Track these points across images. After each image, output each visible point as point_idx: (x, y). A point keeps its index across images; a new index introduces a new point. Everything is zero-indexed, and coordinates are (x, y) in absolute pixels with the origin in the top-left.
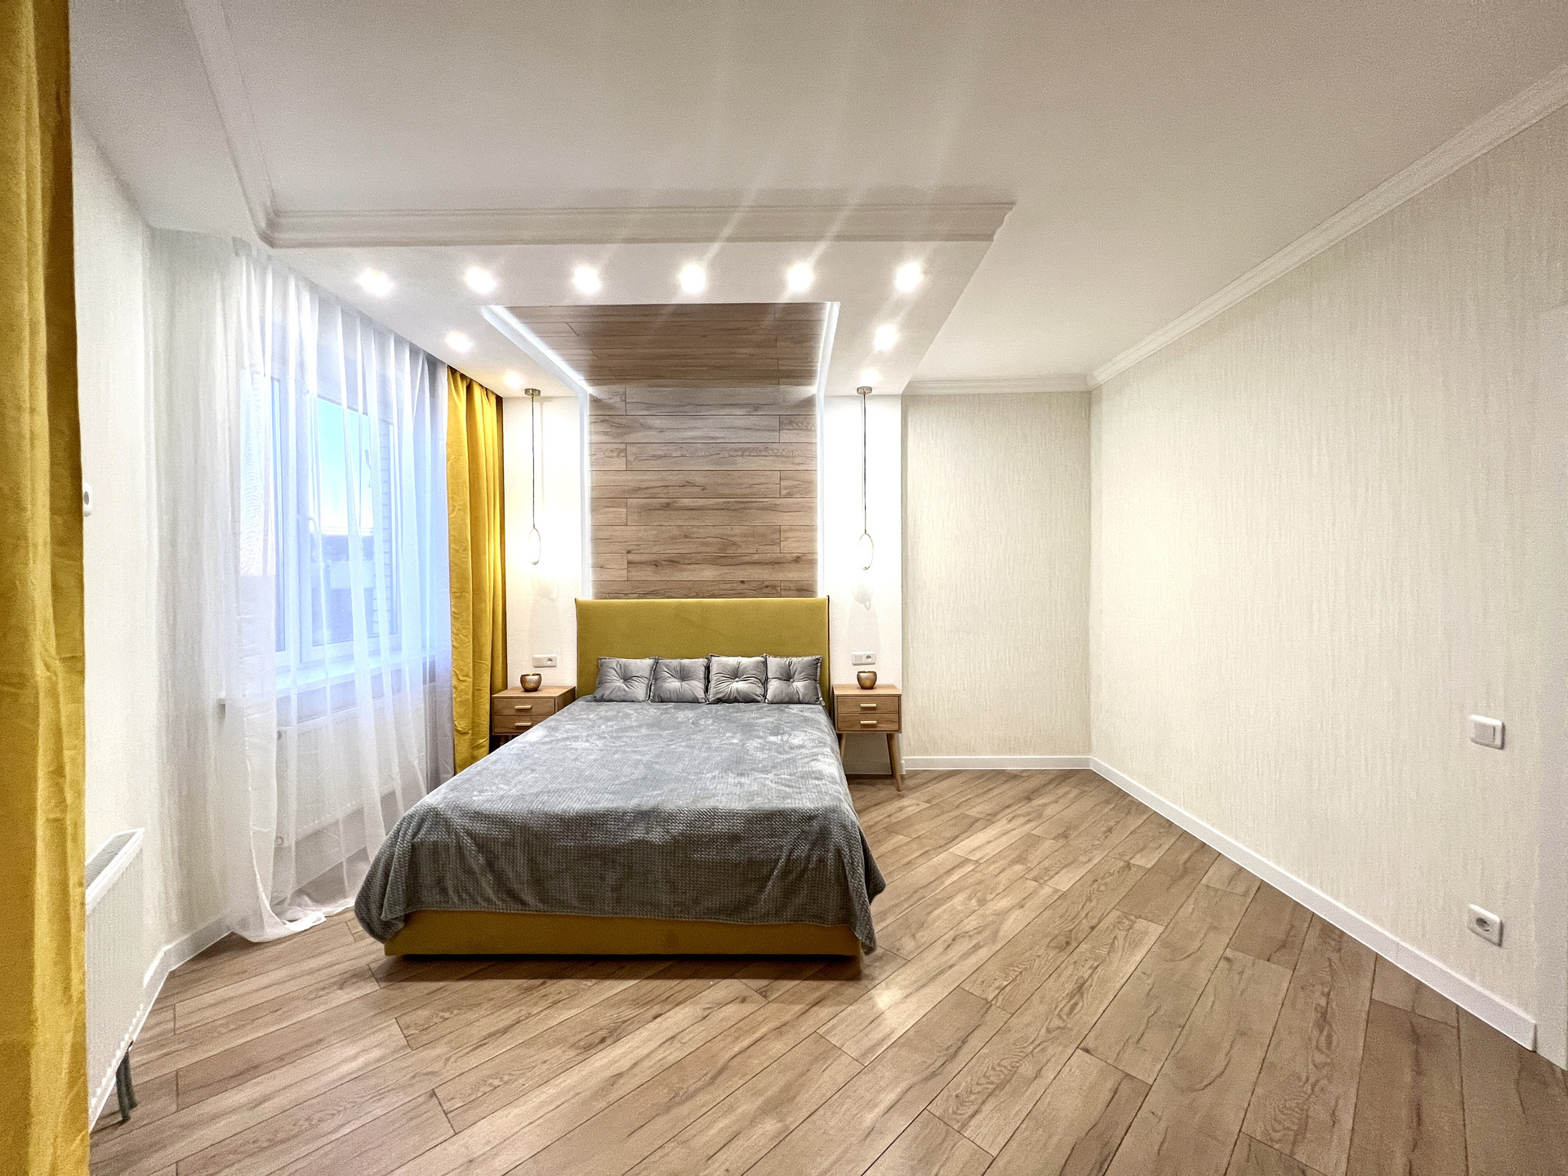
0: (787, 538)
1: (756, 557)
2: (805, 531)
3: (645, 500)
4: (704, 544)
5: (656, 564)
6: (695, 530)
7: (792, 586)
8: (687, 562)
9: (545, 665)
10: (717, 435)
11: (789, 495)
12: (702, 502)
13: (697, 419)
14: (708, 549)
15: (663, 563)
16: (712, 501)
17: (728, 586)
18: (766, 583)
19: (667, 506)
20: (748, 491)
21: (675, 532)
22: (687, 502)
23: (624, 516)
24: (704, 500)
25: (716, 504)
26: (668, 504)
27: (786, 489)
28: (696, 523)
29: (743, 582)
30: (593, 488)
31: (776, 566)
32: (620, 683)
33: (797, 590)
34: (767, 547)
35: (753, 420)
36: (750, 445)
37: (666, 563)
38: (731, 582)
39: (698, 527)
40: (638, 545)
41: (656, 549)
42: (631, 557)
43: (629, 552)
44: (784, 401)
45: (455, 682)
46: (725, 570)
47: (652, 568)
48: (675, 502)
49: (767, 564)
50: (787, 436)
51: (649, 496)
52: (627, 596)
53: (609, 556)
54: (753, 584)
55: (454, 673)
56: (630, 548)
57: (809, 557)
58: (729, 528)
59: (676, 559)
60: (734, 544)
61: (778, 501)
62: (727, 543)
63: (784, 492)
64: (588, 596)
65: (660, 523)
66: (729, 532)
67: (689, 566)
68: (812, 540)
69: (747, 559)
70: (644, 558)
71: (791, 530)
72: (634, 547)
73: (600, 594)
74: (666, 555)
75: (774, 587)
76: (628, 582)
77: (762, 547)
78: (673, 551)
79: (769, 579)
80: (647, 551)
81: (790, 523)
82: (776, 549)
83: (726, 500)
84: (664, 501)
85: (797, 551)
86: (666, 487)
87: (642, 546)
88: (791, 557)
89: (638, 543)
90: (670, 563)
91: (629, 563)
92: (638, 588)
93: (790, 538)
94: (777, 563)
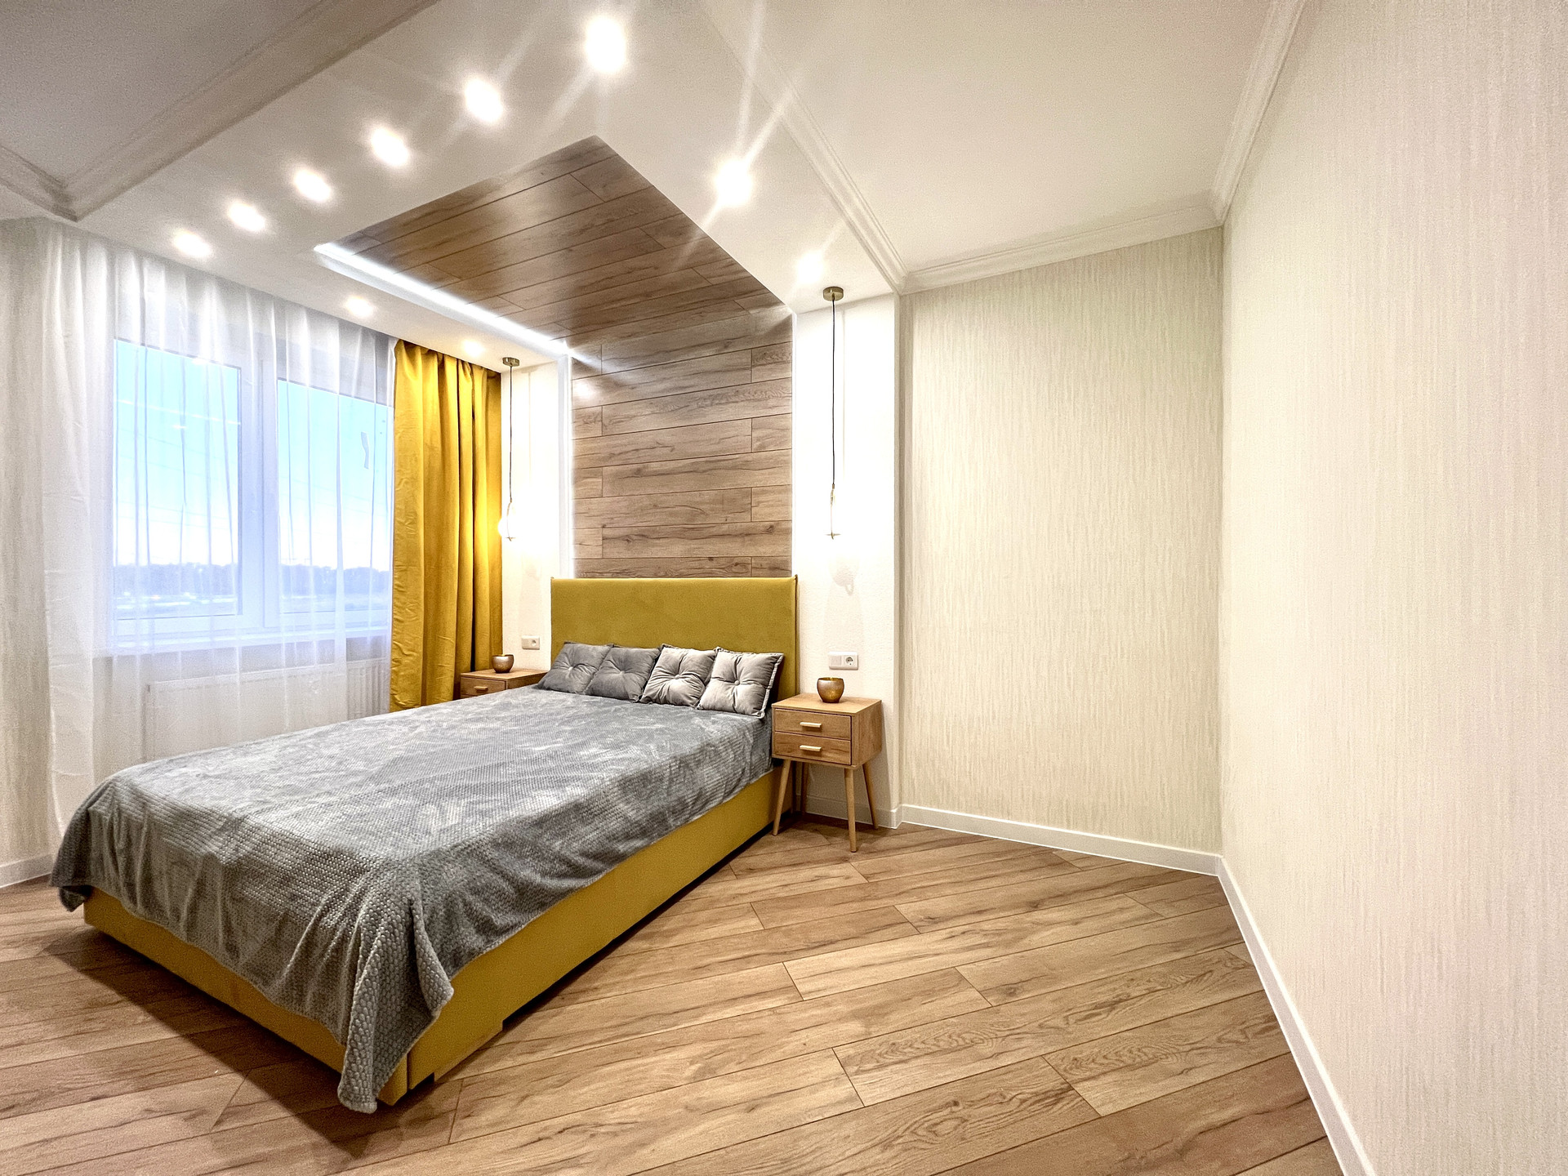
0: (759, 503)
1: (725, 527)
2: (780, 493)
3: (618, 468)
4: (671, 514)
5: (627, 539)
6: (664, 498)
7: (764, 563)
8: (656, 536)
9: (530, 647)
10: (686, 383)
11: (761, 449)
12: (671, 465)
13: (666, 368)
14: (678, 520)
15: (635, 538)
16: (680, 464)
17: (696, 564)
18: (736, 561)
19: (638, 473)
20: (717, 447)
21: (646, 502)
22: (655, 466)
23: (600, 487)
24: (672, 463)
25: (684, 466)
26: (639, 470)
27: (758, 440)
28: (666, 490)
29: (711, 559)
30: (577, 457)
31: (746, 538)
32: (566, 671)
33: (770, 569)
34: (737, 515)
35: (723, 360)
36: (719, 391)
37: (637, 538)
38: (699, 559)
39: (667, 494)
40: (612, 519)
41: (629, 521)
42: (607, 532)
43: (604, 527)
44: (757, 330)
45: (396, 656)
46: (694, 544)
47: (622, 544)
48: (644, 467)
49: (736, 536)
50: (759, 374)
51: (620, 462)
52: (602, 575)
53: (587, 531)
54: (722, 561)
55: (395, 646)
56: (605, 522)
57: (784, 526)
58: (697, 494)
59: (646, 534)
60: (703, 512)
61: (749, 457)
62: (696, 511)
63: (756, 445)
64: (568, 573)
65: (631, 492)
66: (698, 499)
67: (657, 541)
68: (786, 504)
69: (714, 531)
70: (618, 532)
71: (764, 492)
72: (608, 521)
73: (582, 573)
74: (636, 529)
75: (744, 565)
76: (603, 560)
77: (732, 515)
78: (644, 524)
79: (739, 555)
80: (621, 525)
81: (761, 484)
82: (746, 517)
83: (695, 460)
84: (635, 466)
85: (770, 519)
86: (637, 450)
87: (615, 519)
88: (763, 526)
89: (612, 516)
90: (641, 538)
91: (604, 539)
92: (612, 566)
93: (763, 502)
94: (747, 535)
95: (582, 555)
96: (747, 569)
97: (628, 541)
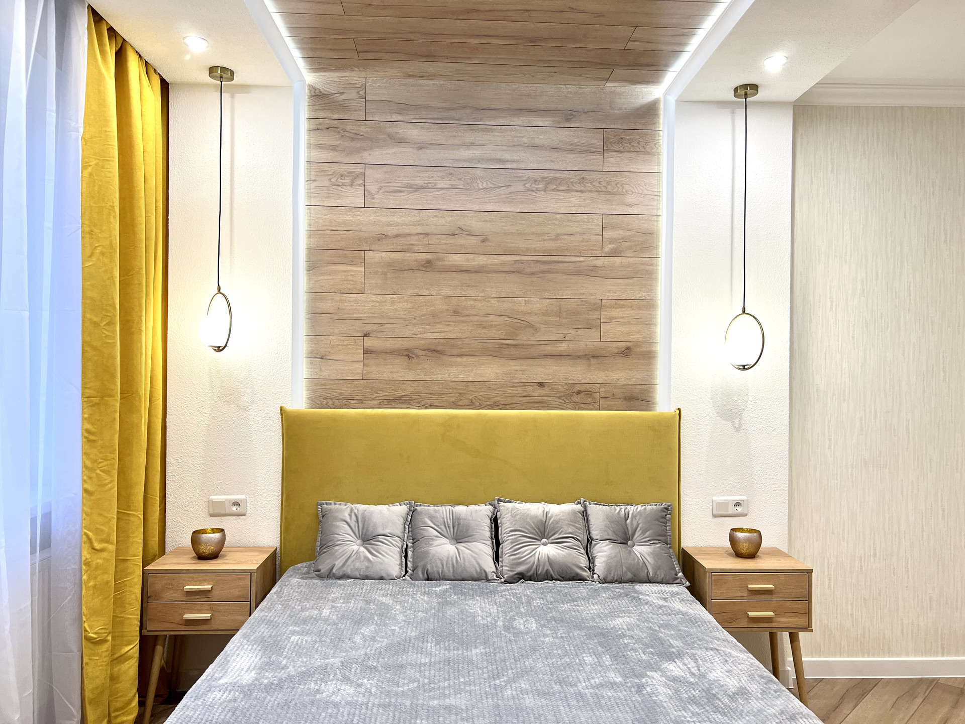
0: (611, 318)
1: (563, 347)
2: (639, 308)
3: (393, 255)
4: (482, 325)
5: (408, 354)
6: (470, 303)
7: (618, 392)
8: (455, 352)
9: (227, 511)
10: (507, 156)
11: (615, 253)
12: (481, 260)
13: (476, 130)
14: (492, 333)
15: (420, 353)
16: (496, 260)
17: (519, 391)
18: (577, 388)
19: (428, 265)
20: (552, 245)
21: (440, 305)
22: (456, 259)
23: (360, 279)
24: (484, 258)
25: (503, 264)
26: (429, 262)
27: (610, 243)
28: (472, 292)
29: (541, 385)
30: (311, 233)
31: (593, 361)
32: (355, 546)
33: (625, 399)
34: (580, 331)
35: (563, 136)
36: (558, 174)
37: (424, 353)
38: (523, 385)
39: (475, 299)
40: (381, 325)
41: (410, 331)
42: (370, 343)
43: (366, 335)
44: (611, 108)
45: (86, 554)
46: (514, 366)
47: (400, 361)
48: (438, 259)
49: (579, 357)
50: (612, 162)
51: (399, 248)
52: (361, 403)
53: (334, 340)
54: (559, 388)
55: (84, 537)
56: (367, 329)
57: (645, 348)
58: (522, 301)
59: (440, 348)
60: (531, 326)
61: (599, 262)
62: (518, 324)
63: (608, 248)
64: (299, 403)
65: (416, 291)
66: (522, 308)
67: (458, 359)
68: (649, 323)
69: (549, 349)
70: (389, 344)
71: (618, 306)
72: (375, 328)
73: (317, 401)
74: (422, 342)
75: (589, 393)
76: (362, 382)
77: (572, 332)
78: (436, 335)
79: (583, 381)
80: (395, 334)
81: (616, 296)
82: (594, 334)
83: (518, 258)
84: (424, 256)
85: (626, 339)
86: (427, 234)
87: (387, 326)
88: (617, 347)
89: (381, 321)
90: (429, 354)
91: (366, 352)
92: (379, 391)
93: (615, 318)
94: (595, 357)
95: (325, 374)
96: (594, 398)
97: (408, 356)
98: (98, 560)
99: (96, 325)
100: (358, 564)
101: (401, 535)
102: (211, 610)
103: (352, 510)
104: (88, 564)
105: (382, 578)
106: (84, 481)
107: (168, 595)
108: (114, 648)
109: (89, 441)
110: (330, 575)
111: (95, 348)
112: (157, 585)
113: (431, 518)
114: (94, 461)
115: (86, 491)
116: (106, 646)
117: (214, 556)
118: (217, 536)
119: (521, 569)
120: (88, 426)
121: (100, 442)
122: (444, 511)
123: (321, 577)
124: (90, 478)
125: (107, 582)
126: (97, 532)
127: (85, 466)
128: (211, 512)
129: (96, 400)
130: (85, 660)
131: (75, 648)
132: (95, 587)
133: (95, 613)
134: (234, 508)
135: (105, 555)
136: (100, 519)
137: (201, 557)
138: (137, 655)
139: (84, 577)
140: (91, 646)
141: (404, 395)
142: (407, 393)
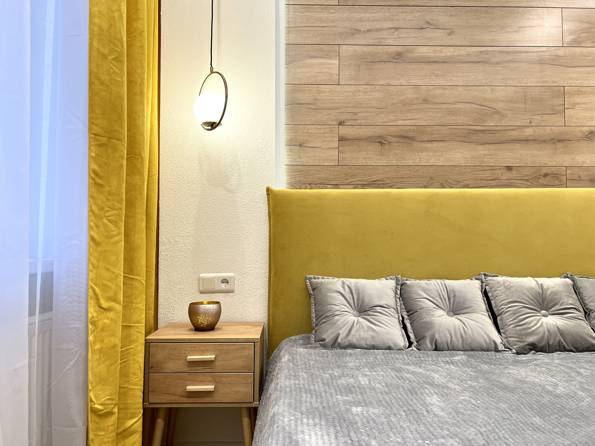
0: (575, 104)
1: (529, 132)
3: (365, 49)
4: (451, 112)
5: (381, 141)
6: (438, 91)
8: (425, 138)
9: (217, 288)
11: (576, 43)
12: (448, 52)
14: (461, 120)
15: (392, 139)
16: (463, 51)
17: (487, 174)
18: (544, 171)
19: (398, 57)
20: (516, 36)
21: (410, 94)
23: (335, 71)
24: (451, 49)
25: (469, 55)
26: (399, 54)
27: (570, 34)
28: (440, 82)
29: (509, 168)
30: (291, 30)
31: (559, 145)
32: (351, 318)
34: (545, 117)
37: (395, 140)
38: (492, 168)
39: (443, 87)
40: (355, 113)
41: (381, 119)
42: (344, 131)
43: (341, 124)
45: (92, 311)
46: (482, 151)
47: (375, 147)
48: (408, 51)
49: (545, 141)
51: (371, 42)
53: (312, 129)
54: (526, 171)
55: (91, 293)
56: (342, 117)
58: (489, 89)
59: (411, 135)
60: (497, 112)
61: (561, 52)
62: (485, 110)
63: (568, 39)
64: (282, 183)
65: (387, 81)
66: (488, 96)
67: (429, 145)
69: (515, 134)
70: (363, 132)
71: (580, 93)
72: (349, 117)
73: (294, 185)
74: (395, 129)
75: (555, 176)
76: (338, 168)
77: (538, 117)
78: (407, 122)
79: (549, 164)
80: (368, 122)
81: (578, 83)
82: (558, 120)
83: (484, 49)
84: (394, 49)
85: (590, 123)
86: (397, 29)
87: (360, 115)
88: (581, 132)
89: (355, 110)
90: (401, 140)
91: (342, 139)
92: (353, 176)
93: (578, 104)
94: (560, 141)
95: (304, 160)
96: (561, 181)
97: (381, 143)
98: (105, 320)
99: (104, 57)
100: (363, 334)
101: (394, 306)
102: (214, 382)
103: (343, 283)
104: (94, 323)
105: (389, 348)
106: (91, 227)
107: (170, 366)
108: (120, 421)
109: (96, 184)
110: (335, 344)
111: (102, 83)
112: (159, 355)
113: (425, 291)
114: (101, 209)
115: (92, 239)
116: (113, 419)
117: (211, 328)
118: (213, 307)
119: (531, 339)
120: (95, 167)
121: (107, 188)
122: (435, 284)
123: (325, 347)
124: (97, 226)
125: (115, 346)
126: (105, 288)
127: (91, 210)
128: (201, 289)
129: (105, 140)
130: (91, 436)
131: (79, 421)
132: (101, 350)
133: (102, 381)
134: (223, 286)
135: (111, 315)
136: (106, 274)
137: (198, 329)
138: (140, 429)
139: (91, 338)
140: (96, 418)
141: (378, 180)
142: (380, 178)
